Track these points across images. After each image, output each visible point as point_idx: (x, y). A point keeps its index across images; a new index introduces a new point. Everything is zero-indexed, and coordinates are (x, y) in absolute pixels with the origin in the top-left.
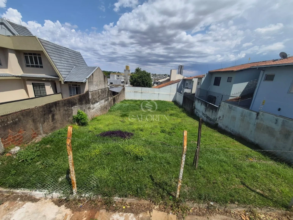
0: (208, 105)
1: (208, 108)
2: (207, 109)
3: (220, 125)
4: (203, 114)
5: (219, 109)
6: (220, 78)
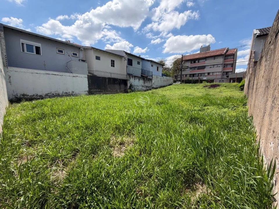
1: (146, 81)
3: (154, 86)
4: (143, 86)
5: (152, 79)
6: (132, 60)
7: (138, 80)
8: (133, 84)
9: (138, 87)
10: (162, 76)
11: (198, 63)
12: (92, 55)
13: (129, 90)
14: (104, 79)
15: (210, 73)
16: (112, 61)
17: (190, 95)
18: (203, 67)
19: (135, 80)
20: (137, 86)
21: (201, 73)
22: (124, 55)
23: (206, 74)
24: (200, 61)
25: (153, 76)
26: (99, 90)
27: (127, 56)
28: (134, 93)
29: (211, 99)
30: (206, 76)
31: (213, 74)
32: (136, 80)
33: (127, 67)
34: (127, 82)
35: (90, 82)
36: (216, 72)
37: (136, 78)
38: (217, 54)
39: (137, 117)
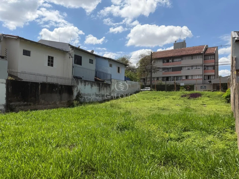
0: (101, 84)
2: (101, 88)
4: (97, 95)
5: (111, 85)
6: (81, 57)
7: (89, 86)
8: (82, 92)
9: (89, 97)
10: (125, 80)
11: (172, 63)
12: (18, 49)
13: (75, 102)
14: (35, 85)
15: (188, 76)
16: (49, 57)
17: (164, 109)
18: (180, 69)
19: (85, 86)
20: (89, 95)
21: (177, 77)
22: (70, 49)
23: (184, 78)
24: (175, 60)
25: (113, 80)
26: (24, 102)
27: (73, 51)
28: (84, 107)
29: (191, 119)
30: (183, 80)
31: (192, 77)
32: (87, 85)
33: (73, 67)
34: (73, 89)
35: (10, 91)
36: (196, 75)
37: (87, 83)
38: (195, 52)
39: (86, 161)
